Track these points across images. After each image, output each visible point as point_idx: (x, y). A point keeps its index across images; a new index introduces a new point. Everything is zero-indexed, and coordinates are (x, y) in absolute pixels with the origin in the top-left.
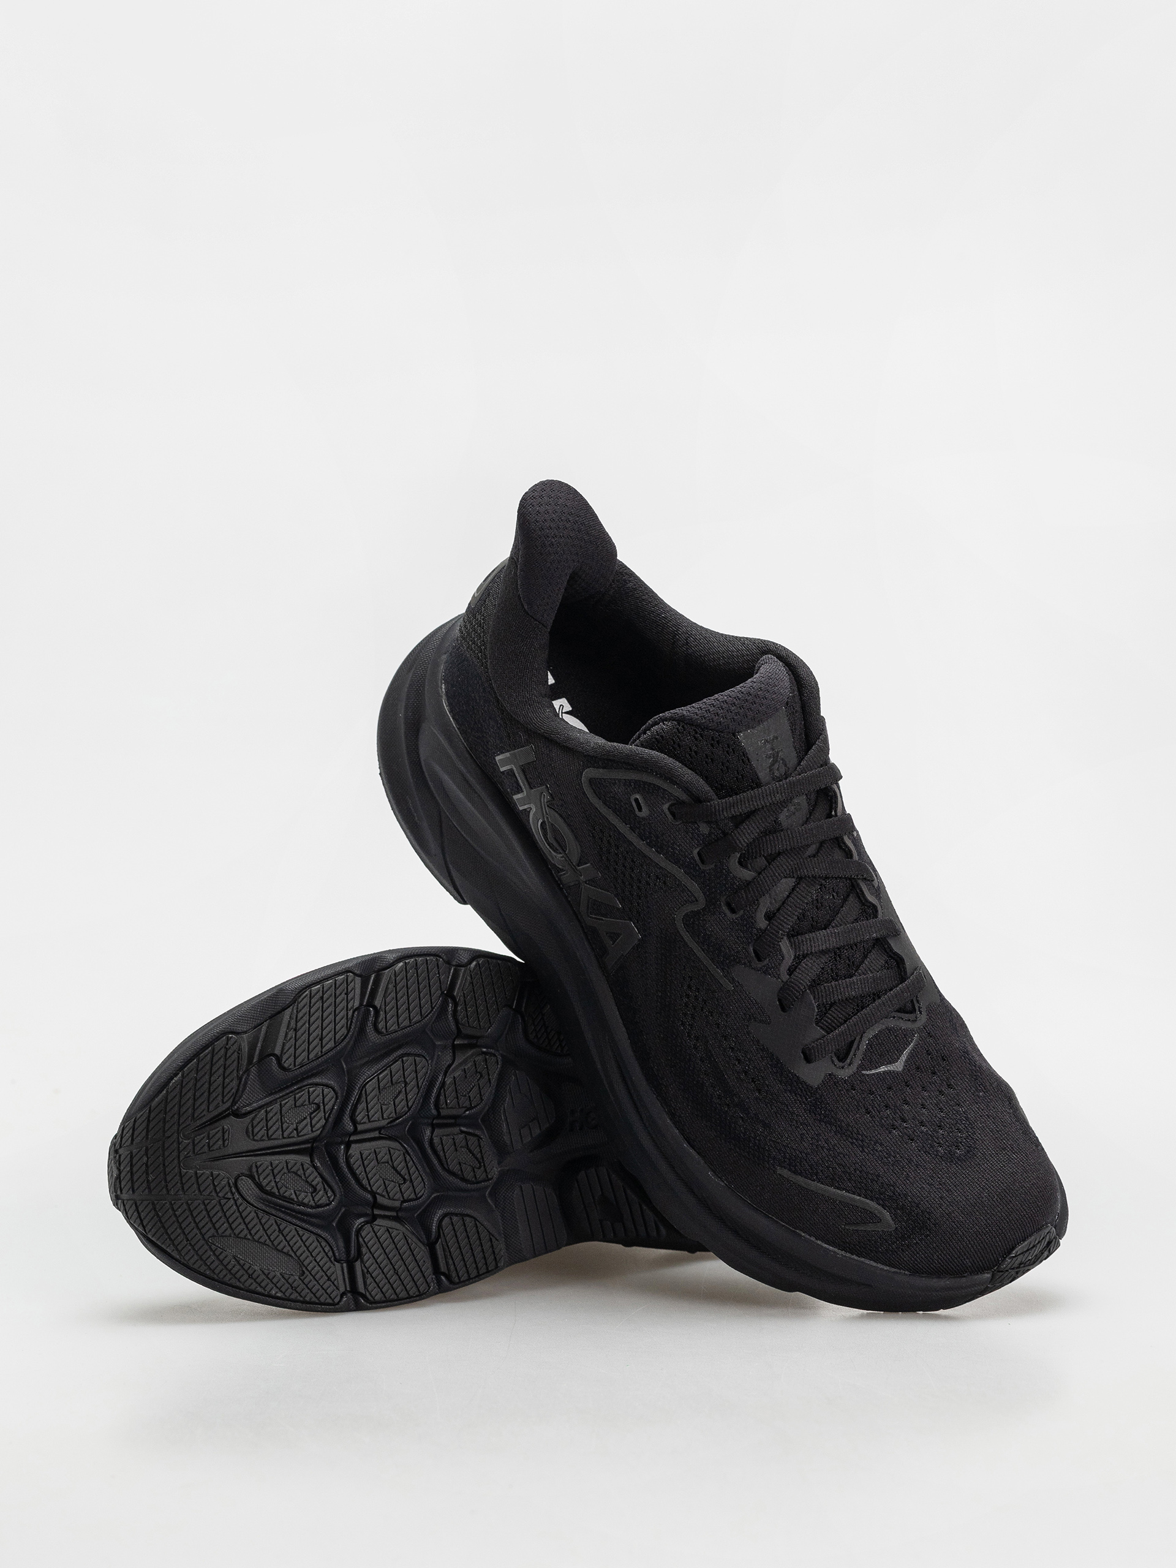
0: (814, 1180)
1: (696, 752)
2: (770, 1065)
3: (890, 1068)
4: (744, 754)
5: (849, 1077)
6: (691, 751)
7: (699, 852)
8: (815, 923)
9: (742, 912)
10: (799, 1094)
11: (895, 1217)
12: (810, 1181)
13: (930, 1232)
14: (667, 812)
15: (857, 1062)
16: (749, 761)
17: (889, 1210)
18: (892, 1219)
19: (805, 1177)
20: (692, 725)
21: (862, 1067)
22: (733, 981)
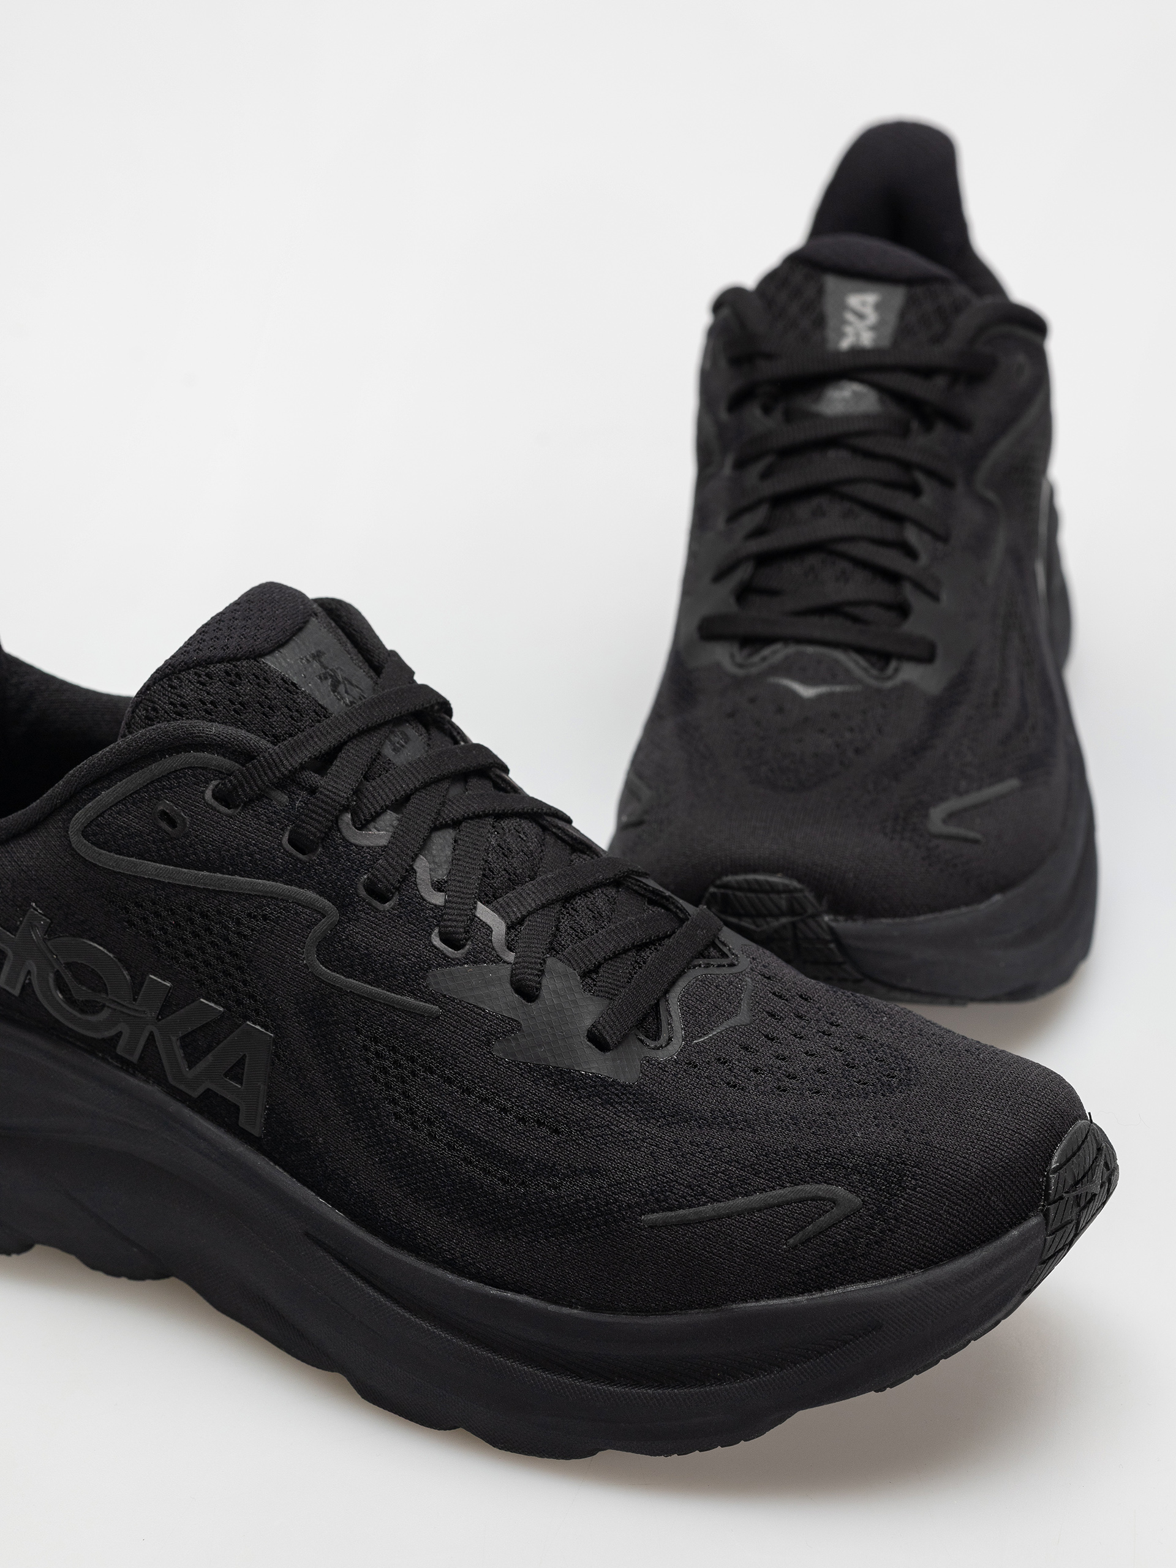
0: (705, 1204)
1: (212, 703)
2: (552, 1085)
3: (732, 1022)
4: (285, 681)
5: (679, 1054)
6: (204, 704)
7: (289, 839)
8: (513, 877)
9: (396, 899)
10: (617, 1103)
11: (851, 1187)
12: (701, 1208)
13: (916, 1180)
14: (215, 804)
15: (679, 1033)
16: (297, 688)
17: (838, 1183)
18: (850, 1191)
19: (690, 1207)
20: (189, 668)
21: (688, 1037)
22: (434, 999)
